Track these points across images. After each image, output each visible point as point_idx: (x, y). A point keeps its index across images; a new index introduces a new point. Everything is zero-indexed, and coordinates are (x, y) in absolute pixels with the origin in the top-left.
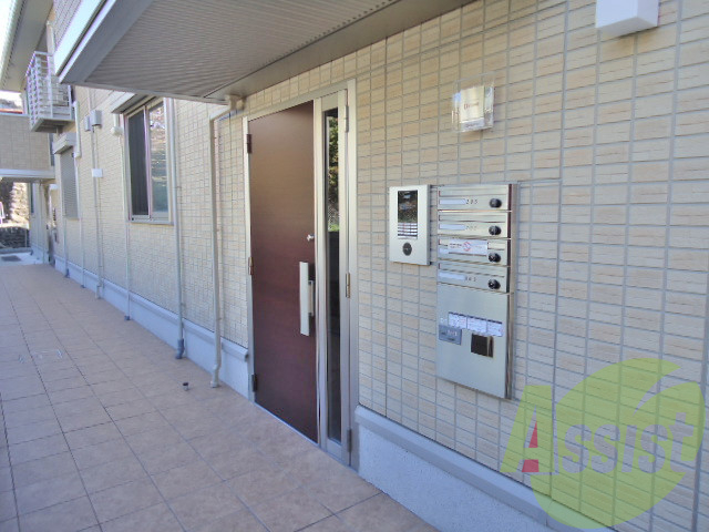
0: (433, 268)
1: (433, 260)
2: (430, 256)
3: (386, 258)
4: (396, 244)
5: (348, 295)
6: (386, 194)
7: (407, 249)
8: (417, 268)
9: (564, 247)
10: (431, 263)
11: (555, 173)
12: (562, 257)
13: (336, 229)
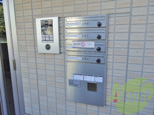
0: (62, 55)
1: (62, 51)
2: (60, 50)
3: (36, 51)
4: (41, 45)
5: (15, 68)
6: (34, 22)
7: (48, 47)
8: (53, 55)
9: (131, 43)
10: (60, 53)
11: (128, 10)
12: (130, 47)
13: (6, 42)
